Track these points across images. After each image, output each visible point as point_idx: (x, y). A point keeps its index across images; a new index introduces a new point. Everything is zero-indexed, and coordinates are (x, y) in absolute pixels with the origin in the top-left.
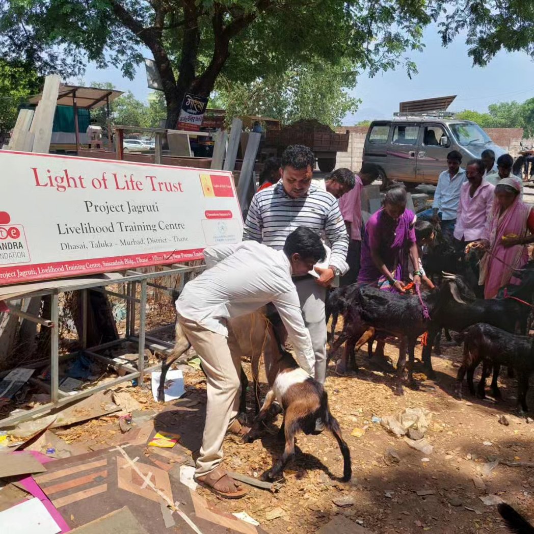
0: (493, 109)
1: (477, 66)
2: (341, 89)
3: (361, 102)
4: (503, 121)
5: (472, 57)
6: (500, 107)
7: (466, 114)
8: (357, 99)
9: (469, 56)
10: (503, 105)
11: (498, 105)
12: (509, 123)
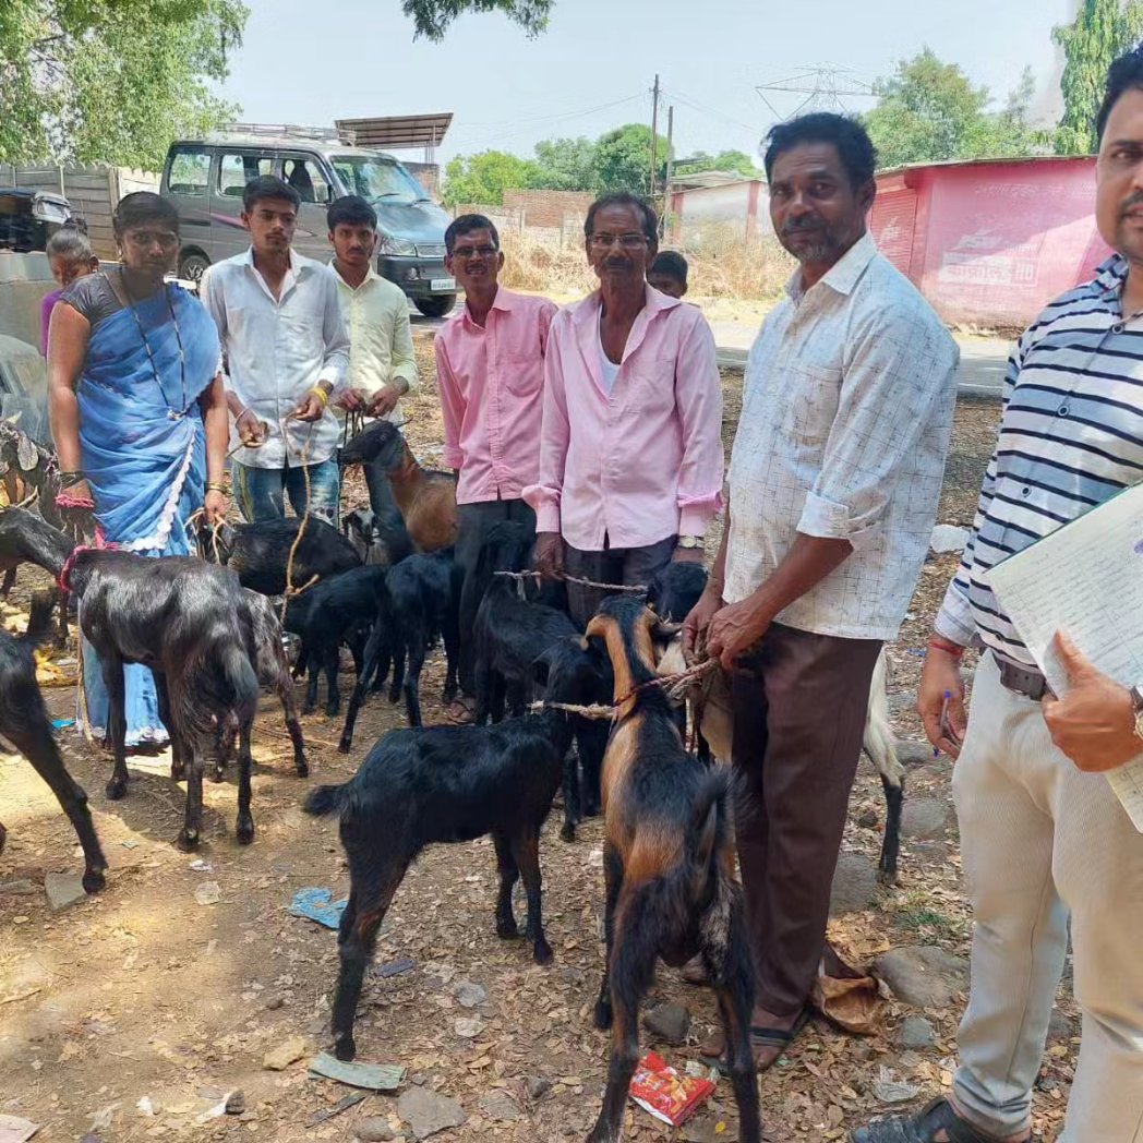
0: (545, 152)
1: (424, 36)
2: (195, 77)
3: (241, 111)
4: (566, 177)
5: (413, 16)
6: (558, 149)
7: (491, 158)
8: (232, 104)
9: (407, 15)
10: (562, 145)
11: (553, 144)
12: (577, 183)
